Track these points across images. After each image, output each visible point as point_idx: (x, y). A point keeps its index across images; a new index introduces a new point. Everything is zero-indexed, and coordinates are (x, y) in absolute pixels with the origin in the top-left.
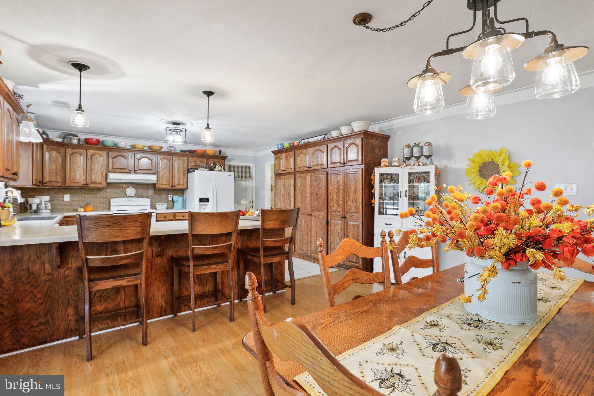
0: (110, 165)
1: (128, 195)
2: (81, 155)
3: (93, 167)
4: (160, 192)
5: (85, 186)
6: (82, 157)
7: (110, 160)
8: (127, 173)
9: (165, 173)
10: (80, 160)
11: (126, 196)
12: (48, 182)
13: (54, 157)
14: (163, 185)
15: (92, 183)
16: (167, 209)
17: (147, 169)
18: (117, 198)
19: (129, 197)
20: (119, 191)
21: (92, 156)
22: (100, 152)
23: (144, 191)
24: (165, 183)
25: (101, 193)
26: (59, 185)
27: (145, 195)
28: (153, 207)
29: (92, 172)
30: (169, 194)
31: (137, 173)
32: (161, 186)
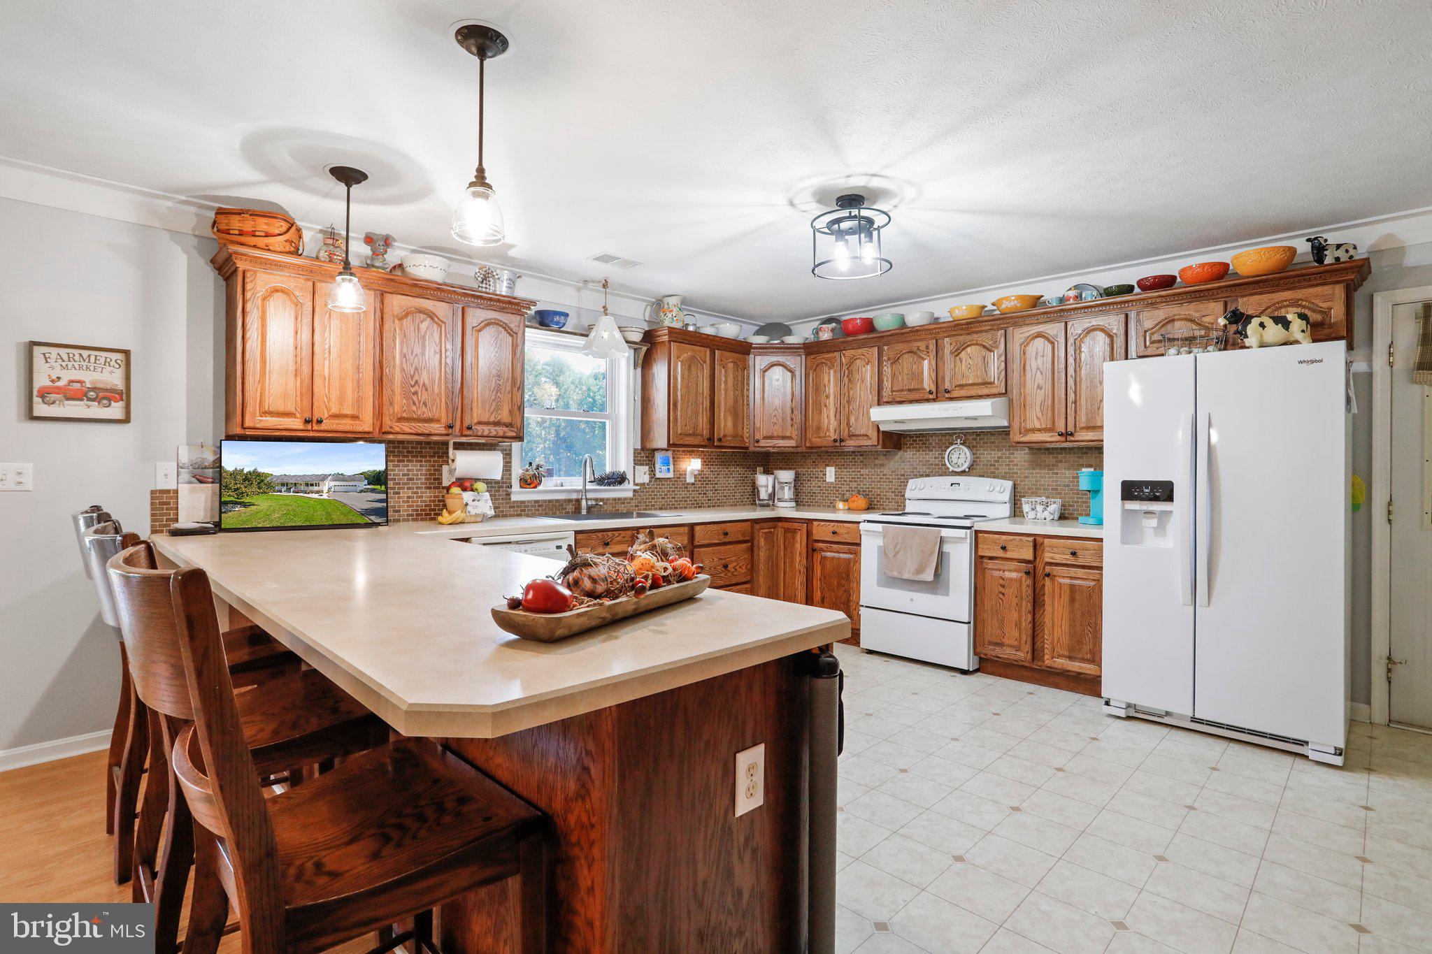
0: (887, 384)
1: (951, 469)
2: (830, 368)
3: (851, 392)
4: (1050, 459)
5: (837, 444)
6: (832, 372)
7: (887, 370)
8: (928, 400)
9: (1039, 388)
10: (829, 381)
11: (944, 471)
12: (765, 438)
13: (778, 380)
14: (1033, 430)
15: (851, 436)
16: (1062, 517)
17: (980, 381)
18: (927, 476)
19: (955, 473)
20: (931, 456)
21: (850, 364)
22: (864, 351)
23: (1000, 454)
24: (1038, 426)
25: (892, 463)
26: (792, 443)
27: (1003, 469)
28: (1016, 512)
29: (851, 408)
30: (1082, 466)
31: (951, 399)
32: (1025, 435)
